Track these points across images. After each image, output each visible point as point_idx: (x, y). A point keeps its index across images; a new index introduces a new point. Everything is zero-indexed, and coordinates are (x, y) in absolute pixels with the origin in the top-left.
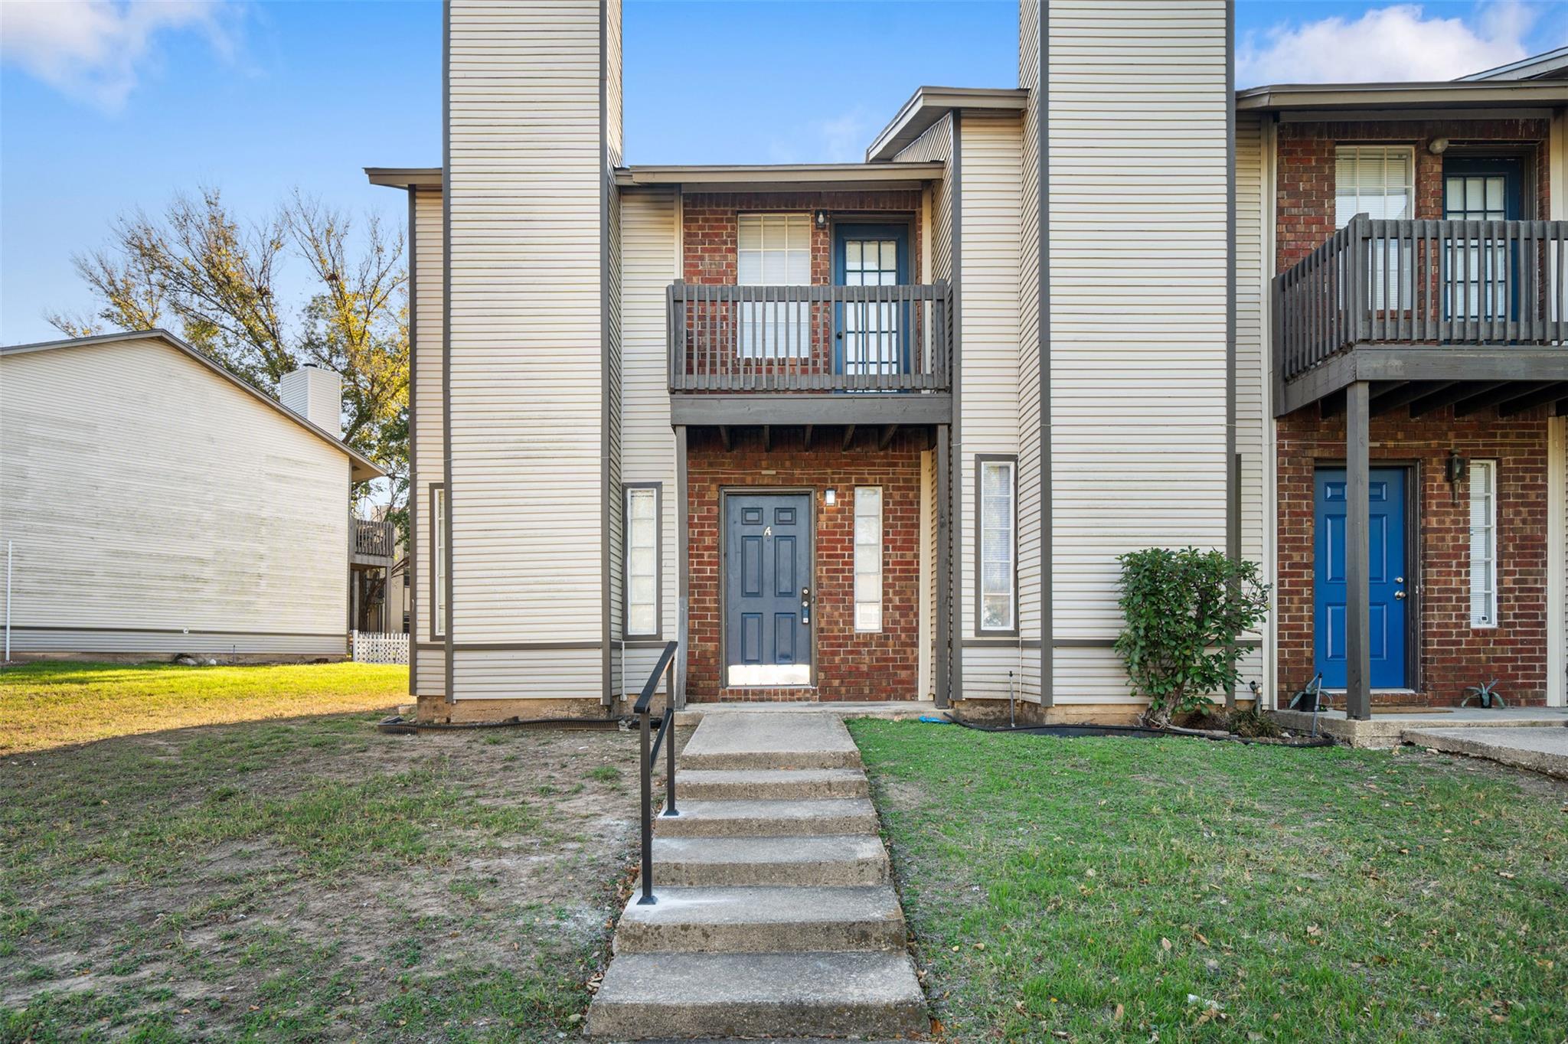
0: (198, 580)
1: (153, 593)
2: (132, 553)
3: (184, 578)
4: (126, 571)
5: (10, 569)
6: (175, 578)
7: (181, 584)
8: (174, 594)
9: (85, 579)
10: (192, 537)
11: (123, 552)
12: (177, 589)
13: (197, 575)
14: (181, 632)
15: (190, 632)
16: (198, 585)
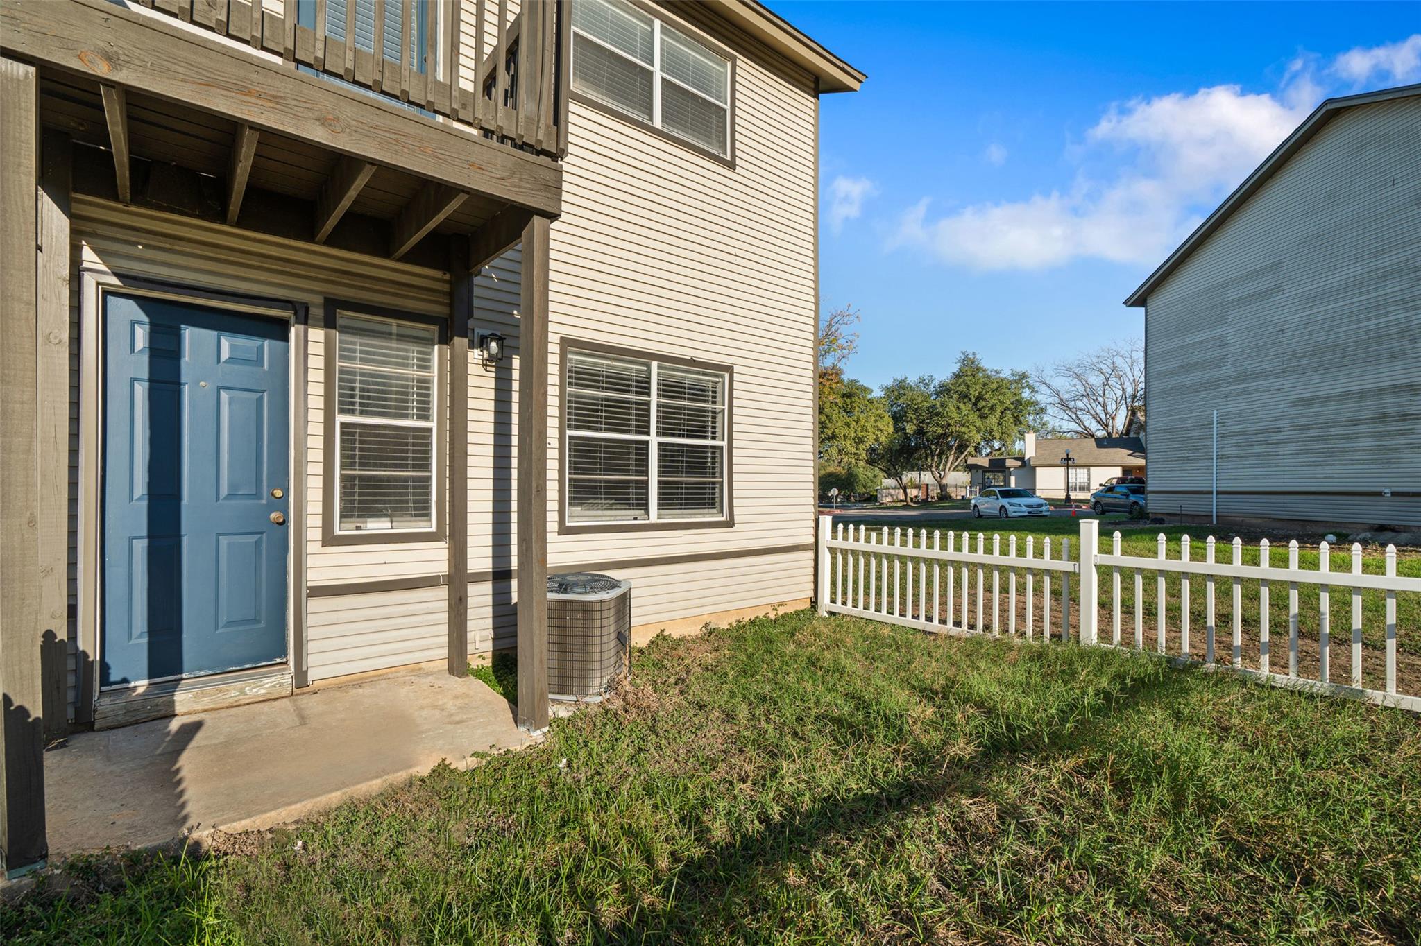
0: (1405, 417)
1: (1343, 444)
2: (1319, 397)
3: (1384, 418)
4: (1311, 420)
5: (1215, 436)
6: (1372, 421)
7: (1380, 428)
8: (1369, 443)
9: (1274, 437)
10: (1395, 356)
11: (1309, 399)
12: (1374, 435)
13: (1401, 410)
14: (1379, 494)
15: (1394, 494)
16: (1407, 425)
